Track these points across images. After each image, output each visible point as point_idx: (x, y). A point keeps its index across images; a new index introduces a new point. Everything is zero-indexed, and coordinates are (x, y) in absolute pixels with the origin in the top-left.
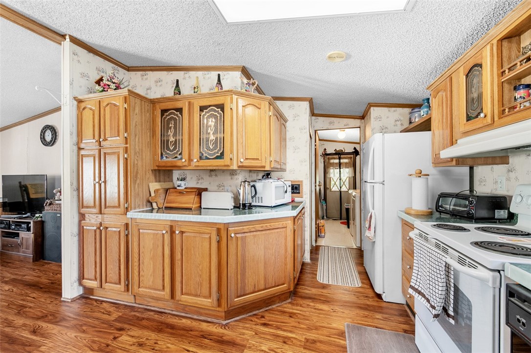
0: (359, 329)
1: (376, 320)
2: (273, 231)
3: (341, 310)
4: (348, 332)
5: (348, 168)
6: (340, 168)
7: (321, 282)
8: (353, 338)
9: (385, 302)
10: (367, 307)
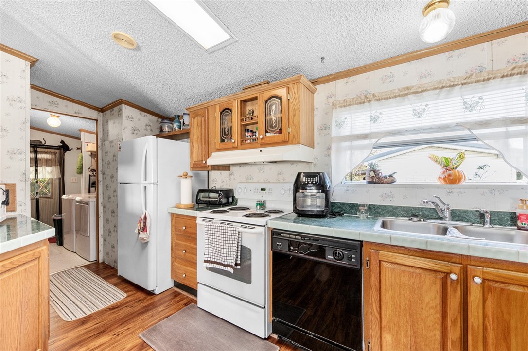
0: (154, 329)
1: (161, 313)
2: (16, 271)
3: (125, 328)
4: (148, 339)
5: (50, 166)
6: (37, 166)
7: (74, 319)
8: (156, 340)
9: (158, 294)
10: (146, 308)
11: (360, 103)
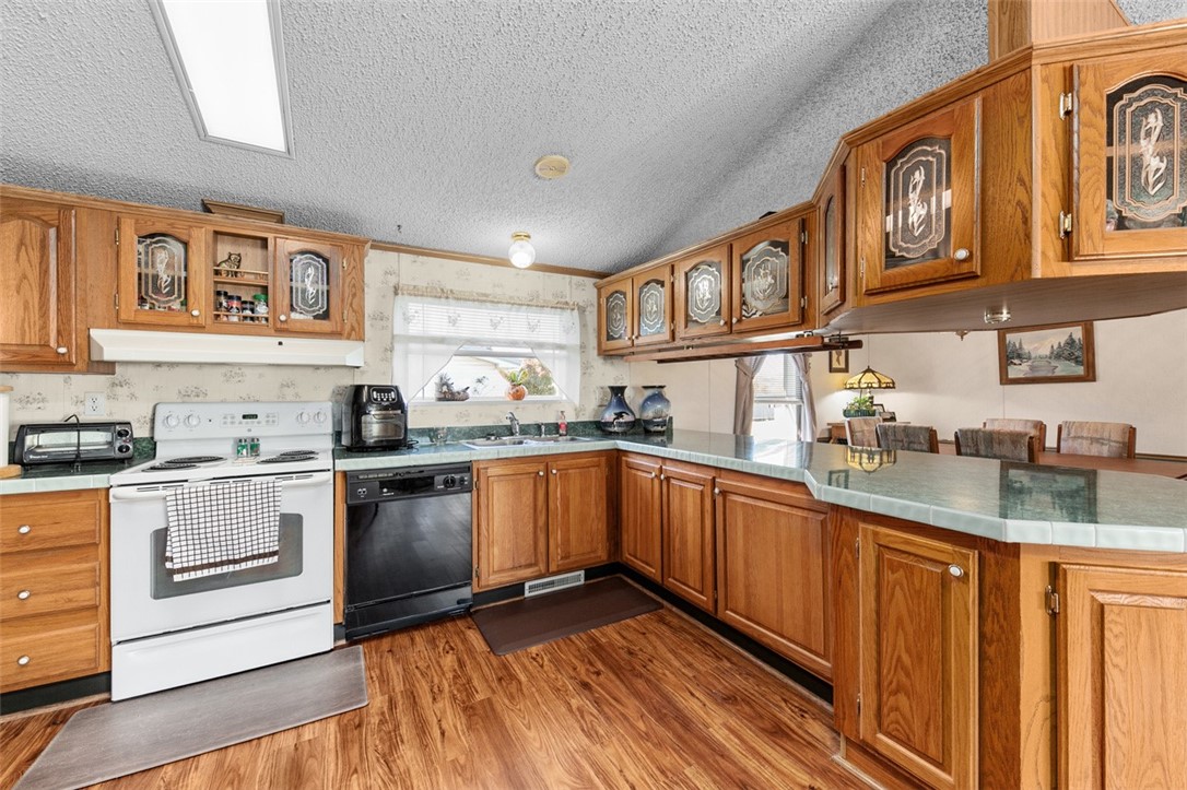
11: (436, 297)
